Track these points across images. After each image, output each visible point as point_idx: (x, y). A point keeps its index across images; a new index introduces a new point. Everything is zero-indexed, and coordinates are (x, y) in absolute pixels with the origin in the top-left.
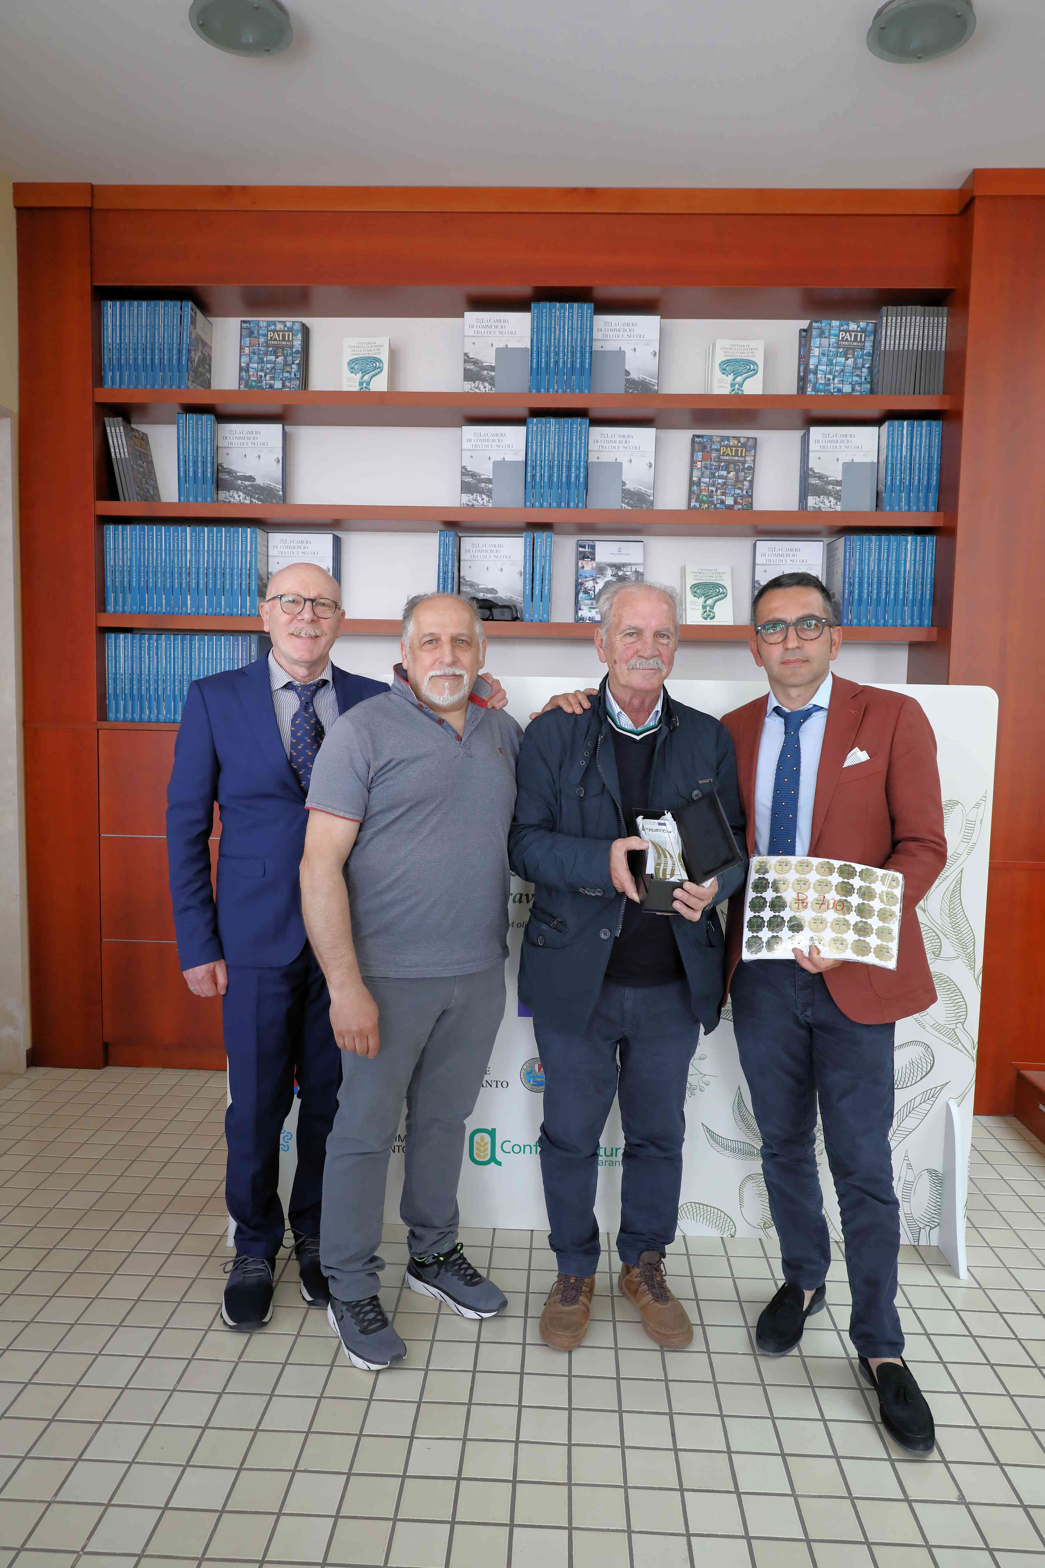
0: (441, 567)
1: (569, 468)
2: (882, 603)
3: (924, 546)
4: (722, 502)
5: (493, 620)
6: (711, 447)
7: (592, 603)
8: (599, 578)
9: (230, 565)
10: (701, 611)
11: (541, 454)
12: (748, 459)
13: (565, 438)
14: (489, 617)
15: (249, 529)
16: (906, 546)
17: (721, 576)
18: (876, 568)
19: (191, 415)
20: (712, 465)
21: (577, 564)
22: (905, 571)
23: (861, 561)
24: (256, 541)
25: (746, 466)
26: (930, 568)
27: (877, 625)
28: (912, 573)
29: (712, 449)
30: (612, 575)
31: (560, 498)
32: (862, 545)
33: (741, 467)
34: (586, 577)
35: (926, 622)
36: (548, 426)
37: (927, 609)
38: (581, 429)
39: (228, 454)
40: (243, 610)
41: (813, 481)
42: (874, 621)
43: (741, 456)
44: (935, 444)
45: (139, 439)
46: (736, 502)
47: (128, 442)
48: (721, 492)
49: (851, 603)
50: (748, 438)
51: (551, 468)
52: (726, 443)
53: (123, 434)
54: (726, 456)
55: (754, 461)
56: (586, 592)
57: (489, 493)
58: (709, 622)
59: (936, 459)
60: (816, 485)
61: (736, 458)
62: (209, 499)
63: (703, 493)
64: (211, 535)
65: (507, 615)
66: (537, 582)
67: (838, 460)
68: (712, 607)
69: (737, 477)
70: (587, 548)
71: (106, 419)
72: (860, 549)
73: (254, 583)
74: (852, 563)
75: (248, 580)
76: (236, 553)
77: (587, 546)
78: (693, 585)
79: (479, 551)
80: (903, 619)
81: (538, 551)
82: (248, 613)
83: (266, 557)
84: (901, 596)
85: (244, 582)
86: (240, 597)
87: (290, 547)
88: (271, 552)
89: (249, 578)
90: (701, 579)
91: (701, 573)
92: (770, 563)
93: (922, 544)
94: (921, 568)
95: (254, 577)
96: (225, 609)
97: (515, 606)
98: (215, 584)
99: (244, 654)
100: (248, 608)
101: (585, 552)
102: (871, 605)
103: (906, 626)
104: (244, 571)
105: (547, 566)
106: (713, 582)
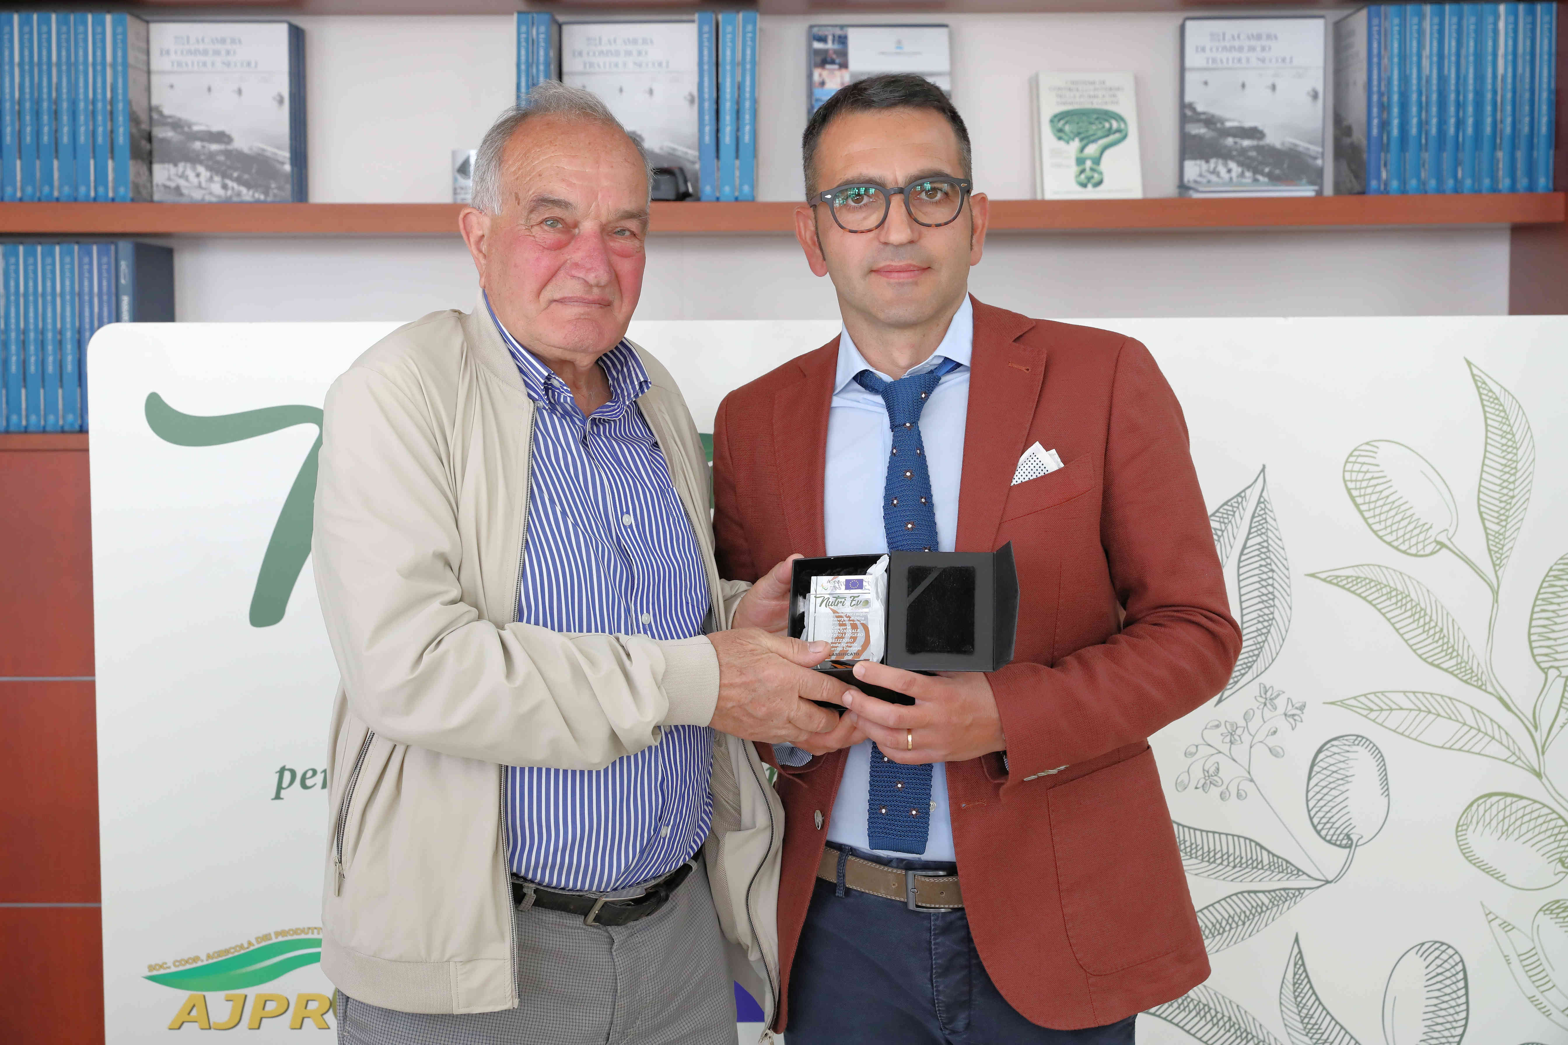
0: (523, 90)
2: (1450, 145)
3: (1534, 24)
9: (68, 93)
10: (1074, 169)
15: (108, 17)
16: (1496, 24)
17: (1114, 96)
18: (1435, 71)
21: (810, 76)
23: (1403, 57)
24: (124, 42)
26: (1545, 69)
27: (1440, 190)
28: (1509, 80)
32: (1403, 25)
35: (1543, 182)
37: (1544, 155)
40: (101, 190)
42: (1433, 183)
49: (1384, 147)
58: (1091, 194)
64: (26, 28)
65: (666, 187)
66: (727, 118)
68: (1097, 161)
70: (829, 41)
72: (1400, 33)
73: (121, 130)
74: (1385, 61)
75: (109, 124)
76: (81, 68)
77: (830, 39)
78: (1055, 116)
79: (601, 53)
80: (1494, 178)
81: (728, 53)
82: (111, 195)
83: (146, 75)
84: (1488, 130)
85: (100, 130)
86: (92, 162)
87: (196, 52)
88: (157, 63)
89: (112, 120)
90: (1071, 103)
91: (1070, 90)
92: (1214, 66)
93: (1529, 19)
94: (1528, 70)
95: (121, 119)
96: (61, 187)
97: (681, 170)
98: (38, 134)
99: (105, 283)
100: (110, 185)
101: (826, 51)
102: (1426, 150)
103: (1500, 191)
104: (100, 105)
105: (747, 83)
106: (1098, 107)
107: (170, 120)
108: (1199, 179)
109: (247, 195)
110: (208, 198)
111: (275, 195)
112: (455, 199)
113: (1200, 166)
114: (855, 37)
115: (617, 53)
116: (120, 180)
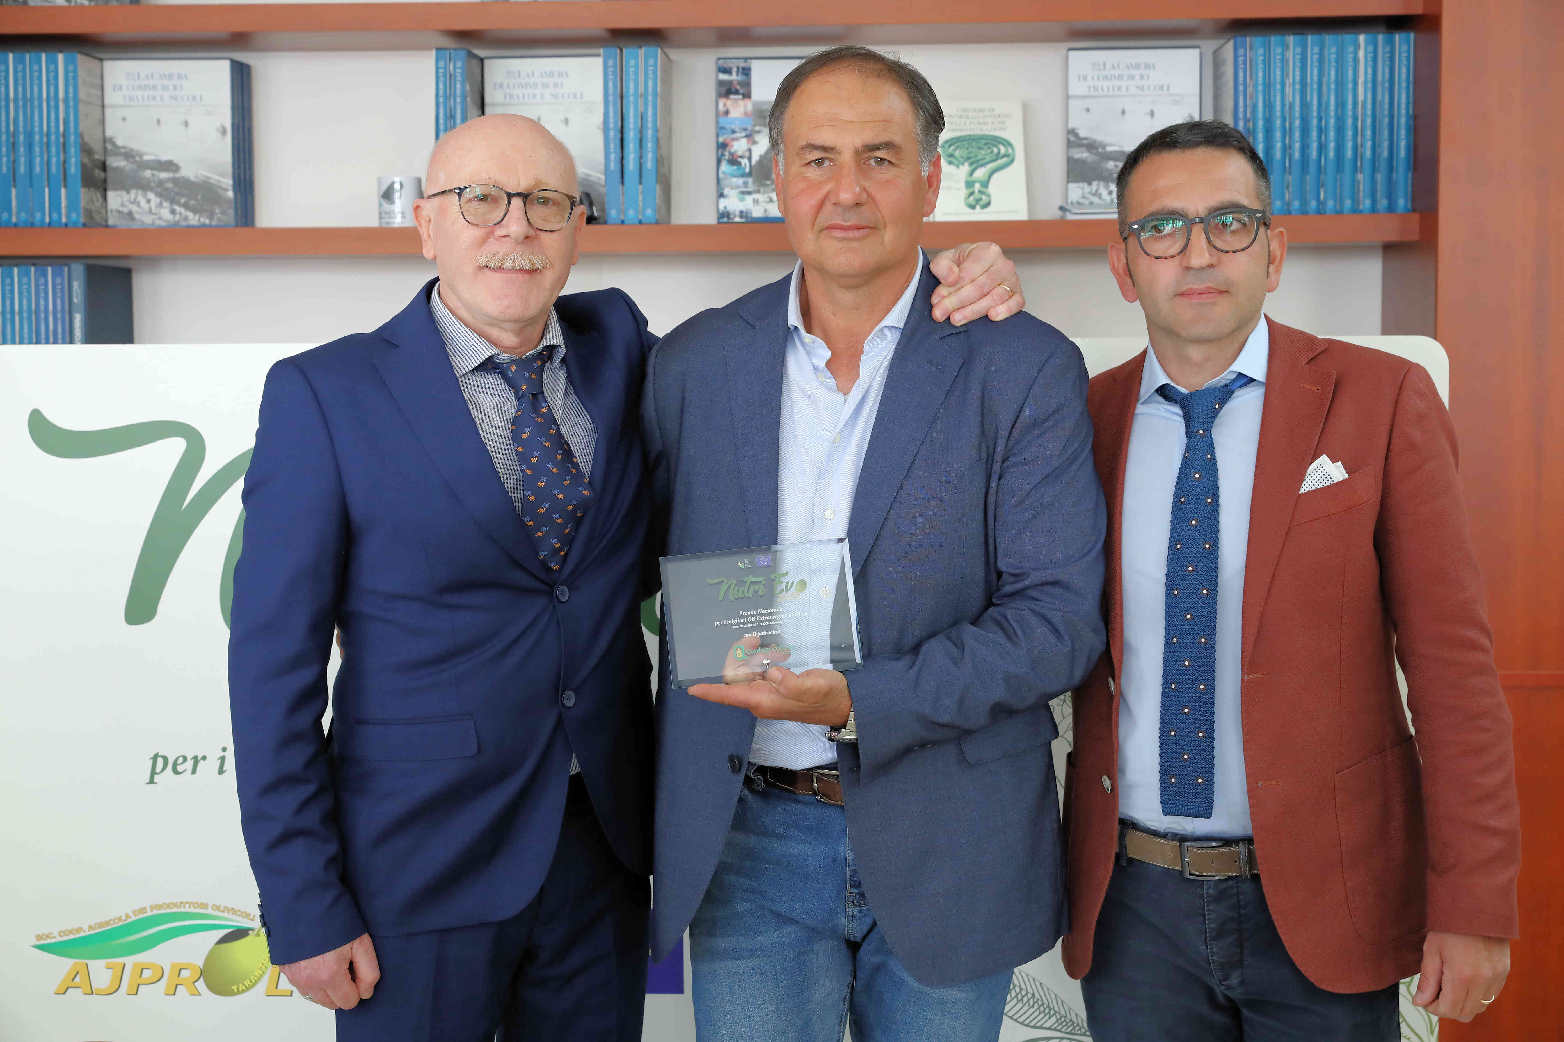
0: (441, 121)
2: (1313, 168)
3: (1392, 52)
7: (746, 184)
8: (759, 132)
9: (25, 126)
10: (964, 192)
15: (60, 56)
16: (1356, 53)
17: (1003, 123)
18: (1298, 98)
21: (716, 106)
22: (1355, 103)
23: (1268, 86)
24: (75, 79)
26: (1401, 97)
27: (1303, 211)
28: (1369, 107)
32: (1267, 55)
34: (734, 132)
35: (1401, 203)
37: (1402, 177)
40: (55, 216)
42: (1296, 204)
56: (734, 161)
58: (979, 215)
66: (631, 147)
68: (985, 184)
70: (734, 73)
72: (1264, 62)
73: (73, 160)
74: (1250, 90)
75: (62, 154)
76: (36, 103)
77: (734, 70)
79: (521, 85)
80: (1355, 200)
81: (632, 85)
82: (64, 220)
83: (99, 110)
84: (1349, 154)
85: (54, 160)
86: (47, 190)
87: (146, 87)
88: (111, 97)
89: (64, 151)
90: (961, 130)
91: (961, 117)
92: (1096, 93)
93: (1388, 48)
94: (1387, 96)
95: (73, 150)
96: (18, 212)
99: (59, 302)
100: (63, 211)
101: (730, 82)
102: (1290, 173)
103: (1360, 212)
104: (53, 138)
105: (650, 113)
106: (987, 133)
107: (122, 151)
108: (1082, 201)
109: (194, 219)
110: (158, 223)
111: (219, 219)
112: (380, 223)
113: (1083, 188)
114: (757, 68)
115: (535, 85)
116: (72, 206)
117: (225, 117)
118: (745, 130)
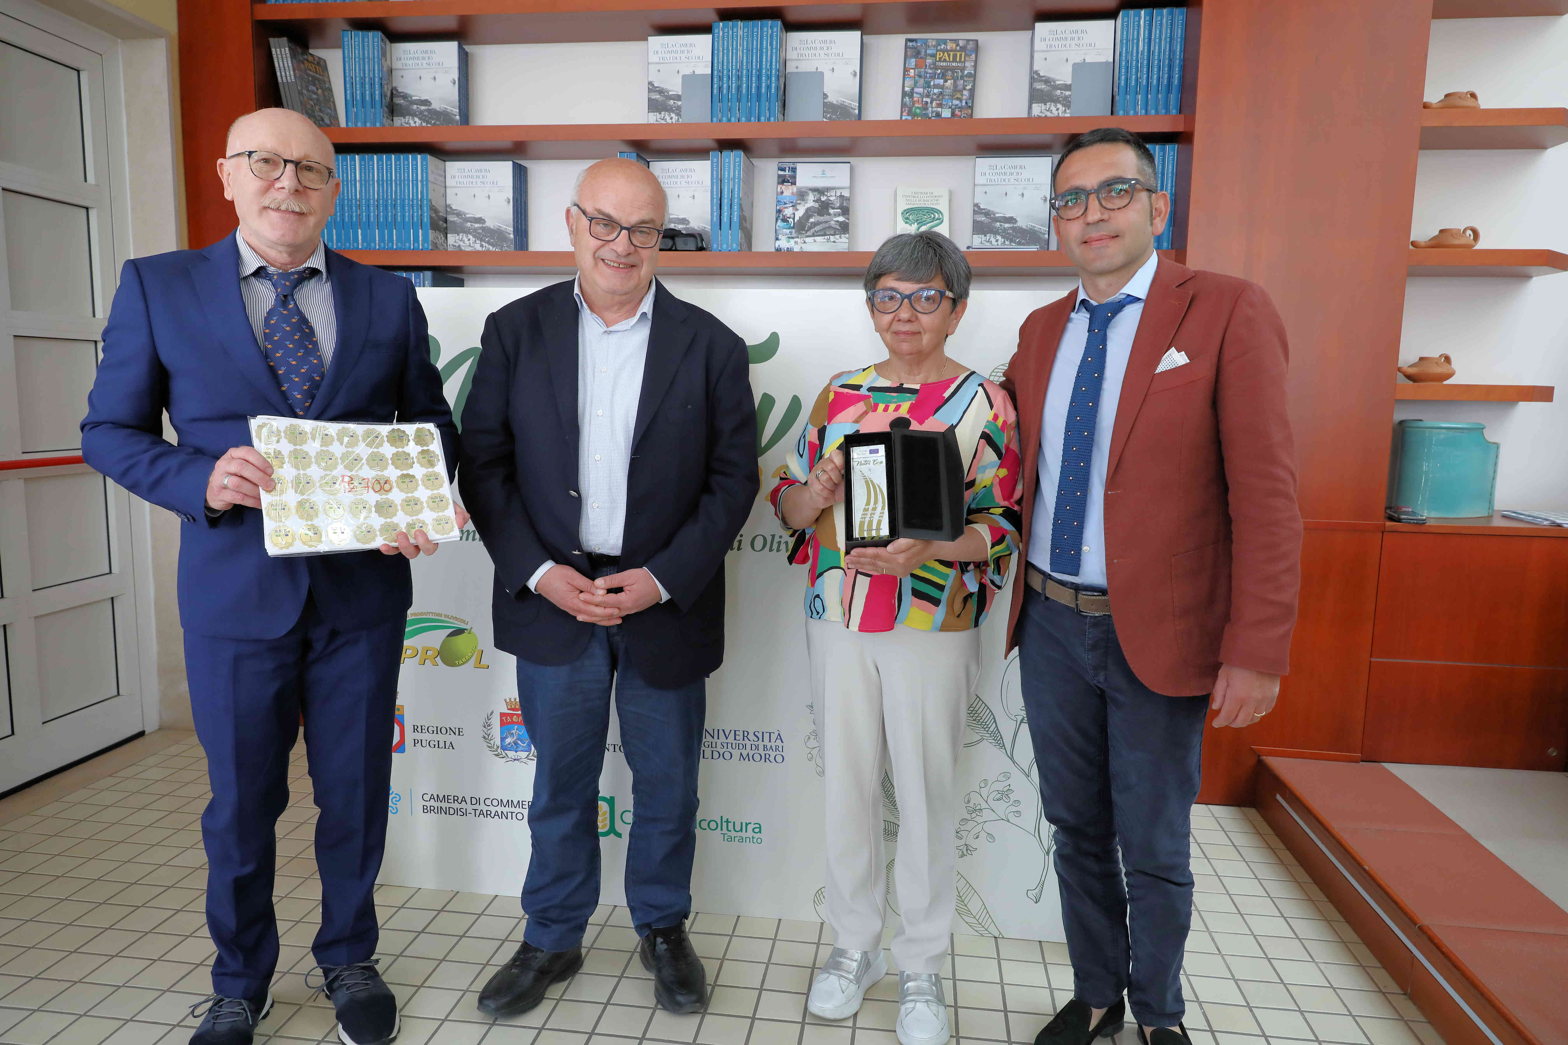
1: (759, 77)
3: (1164, 156)
4: (938, 115)
5: (676, 250)
6: (926, 52)
7: (791, 233)
8: (799, 204)
9: (400, 195)
11: (728, 62)
12: (967, 64)
13: (755, 43)
14: (672, 247)
15: (419, 156)
17: (937, 200)
19: (357, 32)
20: (927, 73)
21: (777, 190)
24: (427, 169)
25: (966, 72)
26: (1170, 182)
29: (926, 55)
30: (814, 201)
31: (750, 113)
33: (960, 74)
34: (785, 204)
35: (1165, 245)
36: (735, 30)
38: (772, 32)
39: (402, 77)
40: (416, 244)
41: (1039, 86)
43: (960, 61)
44: (1177, 35)
45: (314, 64)
46: (953, 114)
47: (295, 65)
48: (937, 103)
50: (968, 41)
51: (739, 78)
52: (942, 47)
53: (288, 55)
54: (943, 62)
55: (975, 67)
56: (785, 220)
57: (678, 111)
59: (1178, 53)
60: (1042, 90)
61: (954, 64)
62: (378, 125)
63: (917, 105)
64: (380, 163)
65: (691, 245)
66: (725, 208)
67: (1067, 60)
69: (955, 85)
70: (787, 171)
71: (271, 40)
73: (426, 215)
75: (420, 211)
76: (406, 183)
77: (787, 169)
78: (905, 210)
79: (669, 177)
81: (727, 174)
82: (421, 247)
83: (444, 188)
85: (415, 214)
86: (412, 230)
87: (468, 176)
88: (450, 182)
89: (421, 209)
90: (913, 206)
91: (914, 197)
92: (991, 183)
93: (1162, 154)
95: (426, 209)
96: (397, 243)
97: (700, 235)
98: (386, 217)
100: (421, 242)
101: (785, 176)
104: (415, 202)
105: (736, 189)
106: (928, 206)
107: (455, 212)
108: (980, 245)
109: (492, 250)
110: (474, 251)
111: (506, 249)
113: (981, 238)
114: (800, 169)
115: (677, 177)
116: (425, 240)
117: (509, 192)
118: (792, 202)
